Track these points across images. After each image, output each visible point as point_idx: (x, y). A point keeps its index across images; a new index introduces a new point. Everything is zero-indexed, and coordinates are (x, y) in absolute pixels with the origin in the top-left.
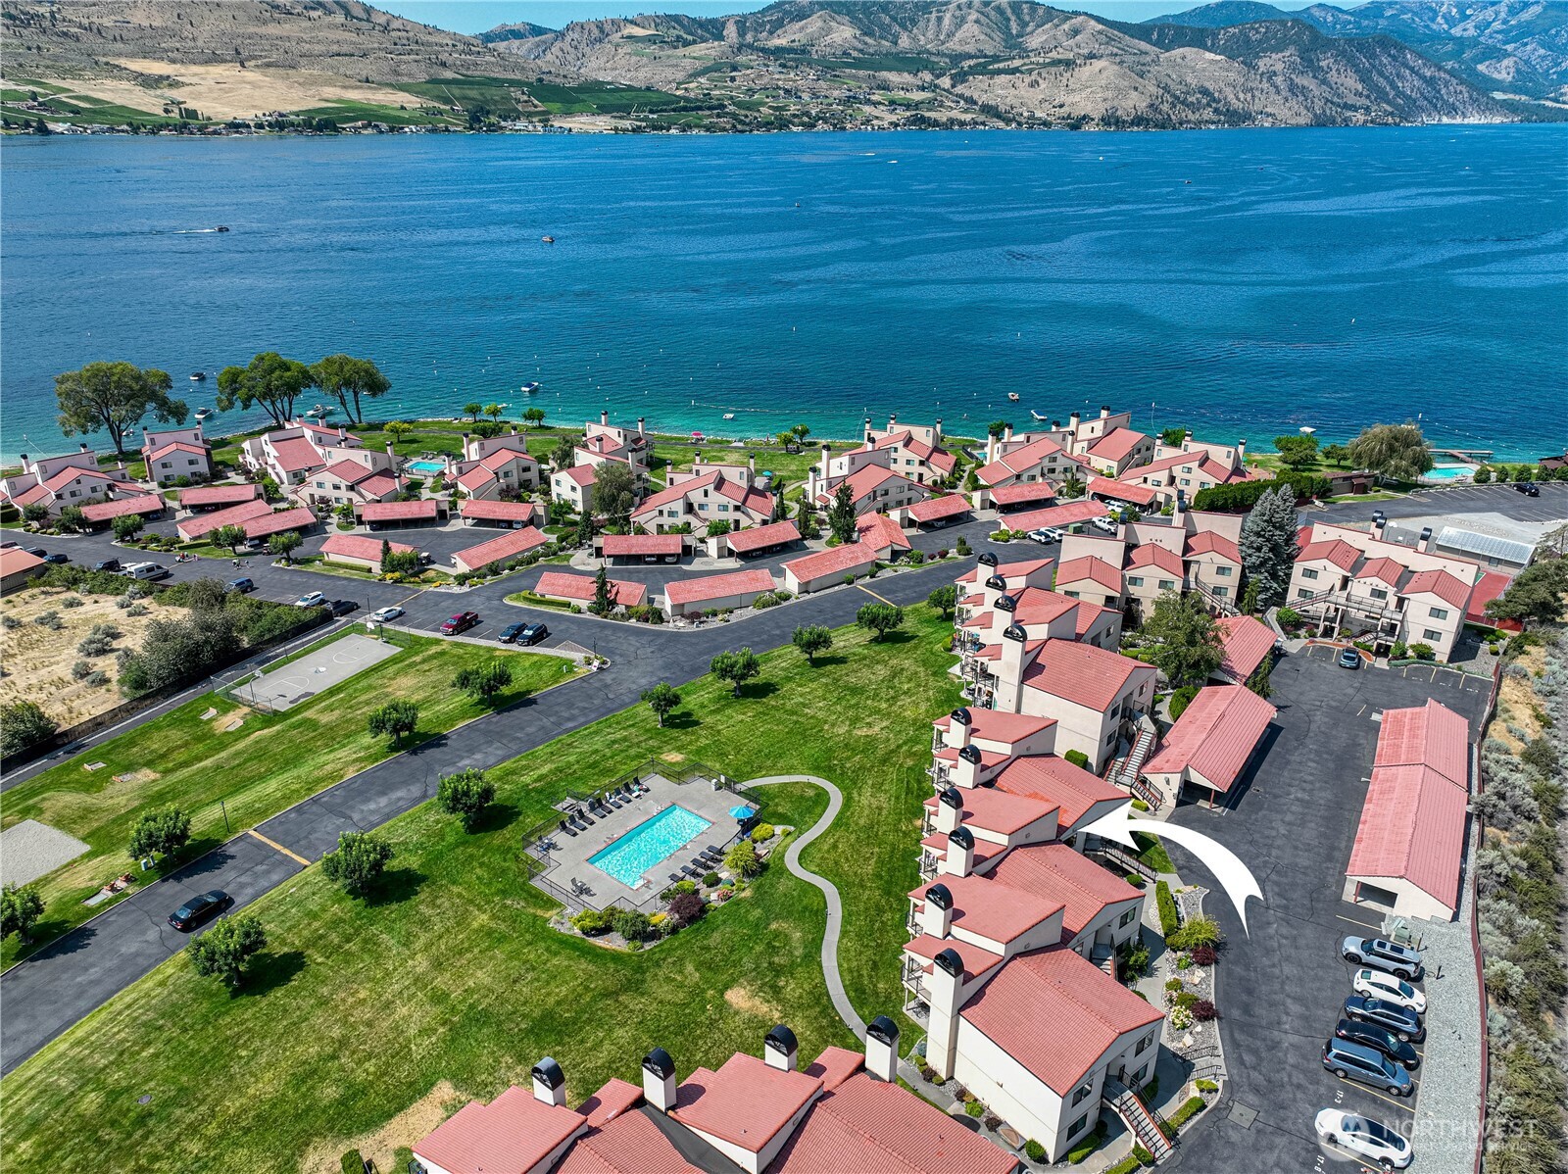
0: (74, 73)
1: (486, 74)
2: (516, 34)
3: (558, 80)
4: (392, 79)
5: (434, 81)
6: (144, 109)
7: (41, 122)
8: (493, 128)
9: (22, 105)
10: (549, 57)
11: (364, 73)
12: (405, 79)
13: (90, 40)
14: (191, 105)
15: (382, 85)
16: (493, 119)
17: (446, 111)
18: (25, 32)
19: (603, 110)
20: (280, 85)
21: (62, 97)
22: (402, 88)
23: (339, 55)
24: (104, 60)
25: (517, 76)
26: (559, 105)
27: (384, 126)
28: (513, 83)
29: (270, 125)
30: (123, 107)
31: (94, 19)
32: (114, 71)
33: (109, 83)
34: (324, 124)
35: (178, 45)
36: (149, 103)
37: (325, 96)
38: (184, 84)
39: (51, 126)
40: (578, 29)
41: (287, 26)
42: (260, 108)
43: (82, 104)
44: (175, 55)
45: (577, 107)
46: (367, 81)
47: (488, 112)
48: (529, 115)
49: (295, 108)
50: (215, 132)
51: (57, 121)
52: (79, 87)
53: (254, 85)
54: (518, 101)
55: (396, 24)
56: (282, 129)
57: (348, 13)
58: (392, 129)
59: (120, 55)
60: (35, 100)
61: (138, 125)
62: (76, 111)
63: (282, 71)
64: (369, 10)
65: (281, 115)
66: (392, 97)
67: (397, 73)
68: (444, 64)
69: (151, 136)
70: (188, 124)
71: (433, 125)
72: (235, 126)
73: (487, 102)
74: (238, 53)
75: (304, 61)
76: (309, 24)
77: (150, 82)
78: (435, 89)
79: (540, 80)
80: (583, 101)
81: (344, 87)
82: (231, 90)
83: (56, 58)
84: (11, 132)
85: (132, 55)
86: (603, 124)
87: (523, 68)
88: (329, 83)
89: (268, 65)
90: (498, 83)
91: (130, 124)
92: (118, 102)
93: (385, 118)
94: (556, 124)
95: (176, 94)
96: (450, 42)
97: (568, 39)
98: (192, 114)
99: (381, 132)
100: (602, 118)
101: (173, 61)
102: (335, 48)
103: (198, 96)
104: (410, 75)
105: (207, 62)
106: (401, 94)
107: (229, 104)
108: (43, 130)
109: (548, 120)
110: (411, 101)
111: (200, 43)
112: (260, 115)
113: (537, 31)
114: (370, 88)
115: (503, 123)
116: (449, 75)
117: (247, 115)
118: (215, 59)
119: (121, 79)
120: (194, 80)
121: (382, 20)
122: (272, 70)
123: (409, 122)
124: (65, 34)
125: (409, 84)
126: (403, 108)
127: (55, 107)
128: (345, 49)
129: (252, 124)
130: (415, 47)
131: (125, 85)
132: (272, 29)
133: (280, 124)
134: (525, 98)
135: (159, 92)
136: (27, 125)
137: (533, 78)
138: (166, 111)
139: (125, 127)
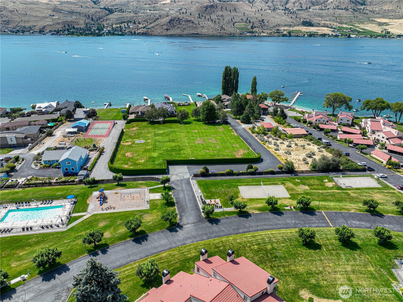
0: (362, 23)
6: (376, 31)
7: (349, 35)
9: (347, 31)
13: (371, 14)
14: (389, 30)
18: (356, 13)
21: (357, 29)
24: (372, 19)
31: (374, 9)
32: (373, 22)
33: (370, 25)
35: (393, 14)
36: (378, 30)
38: (390, 25)
39: (351, 36)
43: (361, 30)
44: (392, 17)
50: (393, 38)
51: (353, 34)
52: (362, 26)
59: (376, 18)
60: (350, 29)
61: (373, 35)
62: (359, 32)
69: (375, 38)
70: (387, 35)
72: (400, 36)
77: (380, 24)
83: (360, 19)
84: (342, 37)
85: (379, 18)
91: (371, 35)
92: (370, 30)
95: (387, 27)
98: (389, 33)
101: (390, 19)
103: (391, 28)
105: (400, 19)
107: (401, 30)
108: (349, 37)
111: (400, 13)
119: (374, 24)
120: (394, 23)
124: (365, 13)
127: (353, 31)
131: (374, 25)
135: (382, 27)
136: (346, 35)
138: (382, 32)
139: (369, 36)
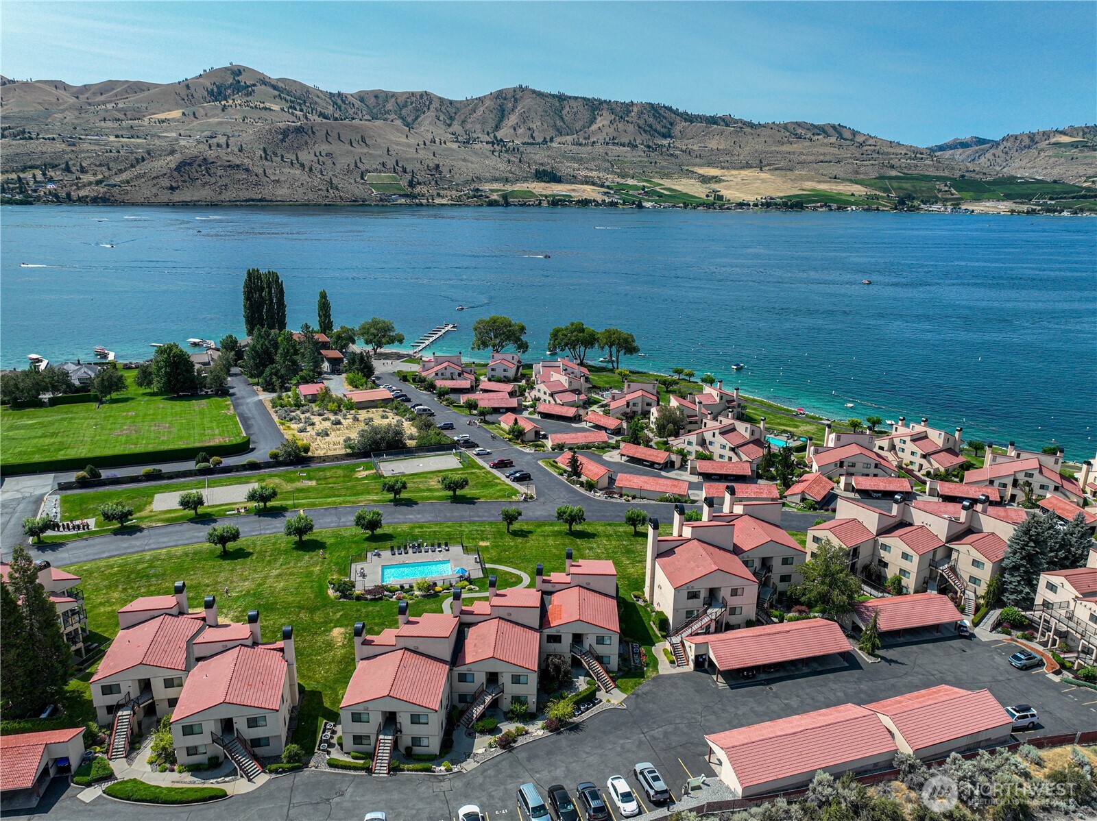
0: (668, 176)
1: (922, 173)
2: (964, 145)
3: (977, 176)
4: (852, 177)
5: (882, 178)
6: (696, 195)
7: (640, 202)
8: (912, 209)
9: (635, 193)
10: (982, 160)
11: (834, 173)
12: (862, 176)
13: (684, 158)
14: (724, 192)
15: (845, 180)
16: (916, 203)
17: (882, 197)
18: (652, 154)
19: (1008, 197)
20: (779, 181)
21: (658, 189)
22: (857, 182)
23: (822, 162)
24: (687, 168)
25: (946, 173)
26: (972, 194)
27: (834, 206)
28: (939, 178)
29: (762, 204)
30: (686, 194)
31: (690, 147)
32: (690, 174)
33: (684, 181)
34: (795, 204)
35: (729, 159)
36: (698, 191)
37: (804, 187)
38: (724, 181)
39: (645, 204)
40: (1012, 139)
41: (795, 146)
42: (758, 194)
43: (666, 192)
44: (726, 164)
45: (986, 195)
46: (835, 178)
47: (914, 198)
48: (945, 201)
49: (782, 195)
50: (728, 208)
51: (648, 201)
52: (667, 183)
53: (763, 181)
54: (940, 191)
55: (871, 142)
56: (768, 207)
57: (841, 137)
58: (839, 208)
59: (695, 165)
60: (643, 190)
61: (689, 203)
62: (661, 196)
63: (783, 173)
64: (855, 133)
65: (771, 199)
66: (849, 188)
67: (857, 173)
68: (892, 167)
69: (692, 210)
70: (717, 203)
71: (869, 205)
72: (741, 205)
73: (915, 192)
74: (761, 162)
75: (800, 166)
76: (810, 143)
77: (705, 180)
78: (880, 183)
79: (963, 176)
80: (994, 191)
81: (819, 182)
82: (749, 184)
83: (663, 167)
84: (625, 207)
85: (702, 165)
86: (1004, 207)
87: (953, 168)
88: (811, 179)
89: (776, 169)
90: (928, 178)
91: (684, 203)
92: (684, 191)
93: (835, 201)
94: (964, 207)
95: (716, 186)
96: (903, 152)
97: (1002, 147)
98: (721, 198)
99: (831, 210)
100: (1005, 203)
101: (723, 168)
102: (821, 158)
103: (727, 188)
104: (866, 174)
105: (742, 168)
106: (857, 186)
107: (745, 193)
108: (640, 206)
109: (958, 204)
110: (859, 190)
111: (741, 158)
112: (759, 198)
113: (980, 141)
114: (836, 182)
115: (922, 206)
116: (893, 173)
117: (750, 198)
118: (748, 166)
119: (691, 178)
120: (729, 179)
121: (860, 139)
122: (777, 172)
123: (852, 204)
124: (672, 155)
125: (863, 180)
126: (853, 195)
127: (649, 194)
128: (828, 158)
129: (751, 204)
130: (875, 156)
131: (692, 181)
132: (786, 148)
133: (768, 204)
134: (947, 189)
135: (708, 185)
136: (633, 203)
137: (957, 174)
138: (707, 196)
139: (681, 205)
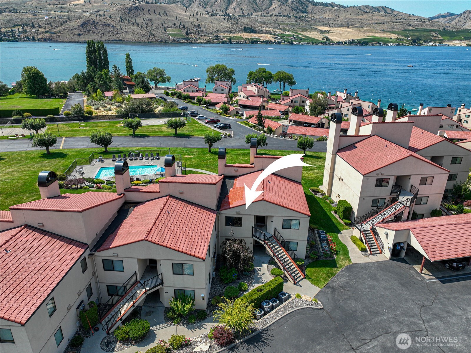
0: (305, 30)
1: (424, 28)
2: (443, 16)
3: (451, 29)
4: (391, 30)
5: (405, 30)
6: (318, 39)
7: (292, 41)
8: (419, 44)
9: (290, 38)
10: (453, 23)
11: (383, 29)
12: (395, 30)
13: (312, 22)
14: (330, 38)
15: (387, 32)
16: (421, 42)
17: (405, 40)
18: (298, 20)
19: (466, 39)
20: (356, 32)
21: (300, 36)
22: (393, 33)
23: (377, 23)
24: (313, 27)
25: (436, 28)
26: (448, 37)
27: (382, 43)
28: (432, 30)
29: (349, 43)
30: (313, 38)
31: (315, 17)
32: (315, 29)
33: (312, 33)
34: (364, 43)
35: (333, 23)
36: (319, 37)
37: (368, 35)
38: (331, 32)
39: (294, 43)
40: (468, 12)
41: (364, 16)
42: (346, 38)
43: (303, 38)
44: (332, 25)
45: (456, 38)
46: (383, 31)
47: (420, 40)
48: (435, 41)
49: (358, 38)
50: (332, 44)
51: (296, 41)
52: (304, 33)
53: (349, 32)
54: (433, 36)
55: (400, 14)
56: (351, 44)
57: (386, 12)
58: (384, 44)
59: (317, 26)
60: (293, 36)
61: (314, 42)
62: (301, 39)
63: (358, 29)
64: (392, 11)
65: (353, 40)
66: (389, 35)
67: (393, 28)
68: (410, 25)
69: (316, 45)
70: (327, 42)
71: (399, 43)
72: (339, 43)
73: (421, 37)
74: (348, 24)
75: (366, 25)
76: (371, 15)
77: (322, 32)
78: (404, 33)
79: (444, 29)
80: (459, 36)
81: (375, 33)
82: (342, 34)
83: (302, 27)
84: (285, 44)
85: (321, 26)
86: (464, 43)
87: (439, 26)
88: (371, 31)
89: (355, 27)
90: (428, 30)
91: (312, 42)
92: (312, 37)
93: (382, 41)
94: (444, 43)
95: (327, 35)
96: (416, 19)
97: (463, 16)
98: (329, 40)
99: (381, 45)
100: (464, 41)
101: (330, 27)
102: (377, 21)
103: (332, 36)
104: (397, 29)
105: (339, 27)
106: (393, 34)
107: (340, 38)
108: (292, 43)
109: (441, 42)
110: (394, 36)
111: (339, 22)
112: (347, 40)
113: (451, 15)
114: (383, 33)
115: (424, 43)
116: (411, 28)
117: (343, 40)
118: (342, 26)
119: (316, 31)
120: (334, 31)
121: (395, 13)
122: (356, 28)
123: (390, 42)
124: (307, 21)
125: (396, 31)
126: (391, 38)
127: (296, 38)
128: (380, 22)
129: (343, 42)
130: (402, 20)
131: (316, 33)
132: (360, 17)
133: (351, 43)
134: (436, 35)
135: (323, 35)
136: (289, 42)
137: (441, 28)
138: (323, 39)
